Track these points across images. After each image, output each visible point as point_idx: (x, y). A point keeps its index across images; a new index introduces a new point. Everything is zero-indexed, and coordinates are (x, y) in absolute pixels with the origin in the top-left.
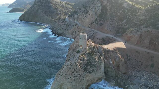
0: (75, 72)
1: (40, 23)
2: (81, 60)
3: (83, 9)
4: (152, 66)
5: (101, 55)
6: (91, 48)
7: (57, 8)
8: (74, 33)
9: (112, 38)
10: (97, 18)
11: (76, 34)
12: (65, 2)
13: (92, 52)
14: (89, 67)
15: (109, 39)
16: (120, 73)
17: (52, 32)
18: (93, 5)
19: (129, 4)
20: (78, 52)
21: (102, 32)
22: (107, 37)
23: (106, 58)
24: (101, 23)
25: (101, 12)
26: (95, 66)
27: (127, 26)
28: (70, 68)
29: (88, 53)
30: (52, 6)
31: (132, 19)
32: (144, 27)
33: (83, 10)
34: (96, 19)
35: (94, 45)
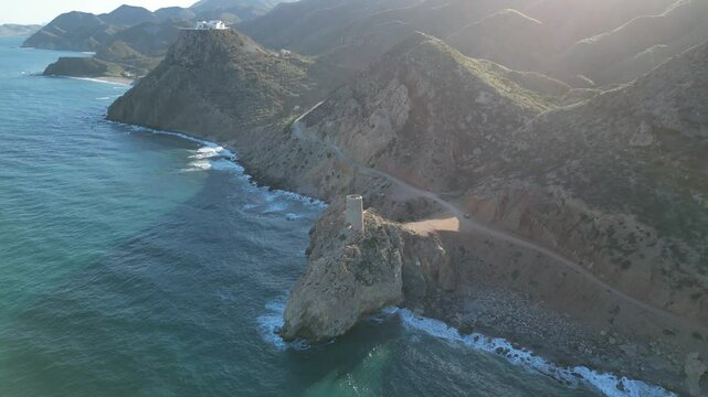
0: (336, 280)
1: (194, 134)
2: (349, 255)
3: (353, 104)
4: (515, 274)
5: (395, 247)
6: (372, 230)
7: (255, 81)
8: (324, 181)
9: (435, 202)
10: (395, 136)
11: (330, 185)
12: (284, 51)
13: (374, 239)
14: (367, 271)
15: (426, 204)
16: (439, 290)
17: (246, 172)
18: (385, 95)
19: (497, 97)
20: (343, 238)
21: (408, 182)
22: (420, 198)
23: (407, 253)
24: (409, 154)
25: (410, 117)
26: (380, 270)
27: (481, 169)
28: (327, 271)
29: (365, 241)
30: (237, 70)
31: (500, 144)
32: (516, 177)
33: (353, 107)
34: (394, 140)
35: (379, 221)
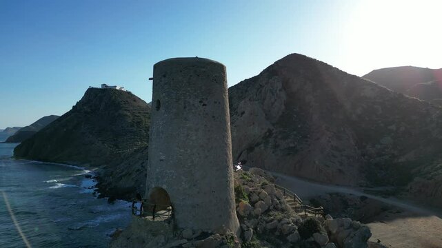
1: (75, 163)
6: (273, 236)
7: (139, 123)
10: (272, 128)
18: (254, 91)
24: (292, 145)
25: (286, 108)
30: (127, 116)
